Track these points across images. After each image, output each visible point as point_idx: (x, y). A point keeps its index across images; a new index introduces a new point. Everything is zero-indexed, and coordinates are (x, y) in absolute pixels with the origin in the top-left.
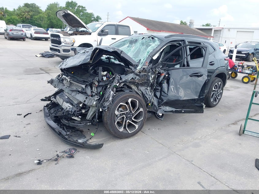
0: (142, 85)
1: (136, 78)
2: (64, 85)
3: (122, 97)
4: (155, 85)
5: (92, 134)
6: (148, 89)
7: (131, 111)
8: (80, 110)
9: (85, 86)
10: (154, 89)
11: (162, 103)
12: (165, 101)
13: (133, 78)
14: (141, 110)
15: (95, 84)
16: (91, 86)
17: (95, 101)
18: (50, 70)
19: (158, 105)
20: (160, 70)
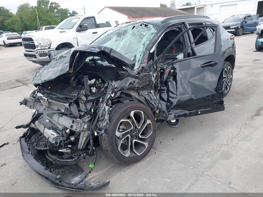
0: (143, 88)
1: (135, 81)
2: (43, 105)
3: (121, 111)
4: (159, 85)
5: (91, 166)
6: (152, 92)
7: (136, 127)
8: (68, 138)
9: (69, 105)
10: (159, 90)
11: (172, 106)
12: (175, 104)
13: (131, 83)
14: (149, 122)
15: (82, 99)
16: (77, 103)
17: (86, 124)
18: (28, 80)
19: (167, 109)
20: (162, 65)
